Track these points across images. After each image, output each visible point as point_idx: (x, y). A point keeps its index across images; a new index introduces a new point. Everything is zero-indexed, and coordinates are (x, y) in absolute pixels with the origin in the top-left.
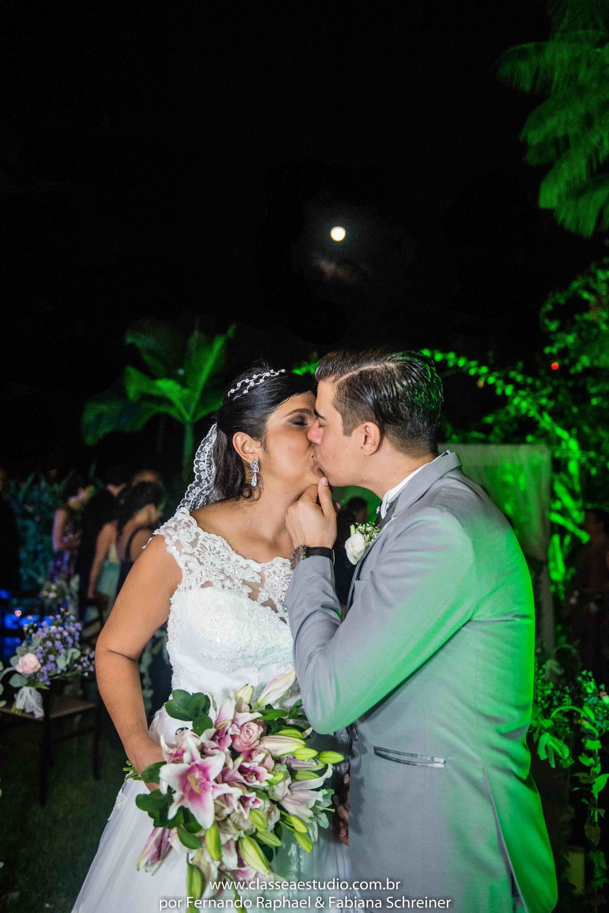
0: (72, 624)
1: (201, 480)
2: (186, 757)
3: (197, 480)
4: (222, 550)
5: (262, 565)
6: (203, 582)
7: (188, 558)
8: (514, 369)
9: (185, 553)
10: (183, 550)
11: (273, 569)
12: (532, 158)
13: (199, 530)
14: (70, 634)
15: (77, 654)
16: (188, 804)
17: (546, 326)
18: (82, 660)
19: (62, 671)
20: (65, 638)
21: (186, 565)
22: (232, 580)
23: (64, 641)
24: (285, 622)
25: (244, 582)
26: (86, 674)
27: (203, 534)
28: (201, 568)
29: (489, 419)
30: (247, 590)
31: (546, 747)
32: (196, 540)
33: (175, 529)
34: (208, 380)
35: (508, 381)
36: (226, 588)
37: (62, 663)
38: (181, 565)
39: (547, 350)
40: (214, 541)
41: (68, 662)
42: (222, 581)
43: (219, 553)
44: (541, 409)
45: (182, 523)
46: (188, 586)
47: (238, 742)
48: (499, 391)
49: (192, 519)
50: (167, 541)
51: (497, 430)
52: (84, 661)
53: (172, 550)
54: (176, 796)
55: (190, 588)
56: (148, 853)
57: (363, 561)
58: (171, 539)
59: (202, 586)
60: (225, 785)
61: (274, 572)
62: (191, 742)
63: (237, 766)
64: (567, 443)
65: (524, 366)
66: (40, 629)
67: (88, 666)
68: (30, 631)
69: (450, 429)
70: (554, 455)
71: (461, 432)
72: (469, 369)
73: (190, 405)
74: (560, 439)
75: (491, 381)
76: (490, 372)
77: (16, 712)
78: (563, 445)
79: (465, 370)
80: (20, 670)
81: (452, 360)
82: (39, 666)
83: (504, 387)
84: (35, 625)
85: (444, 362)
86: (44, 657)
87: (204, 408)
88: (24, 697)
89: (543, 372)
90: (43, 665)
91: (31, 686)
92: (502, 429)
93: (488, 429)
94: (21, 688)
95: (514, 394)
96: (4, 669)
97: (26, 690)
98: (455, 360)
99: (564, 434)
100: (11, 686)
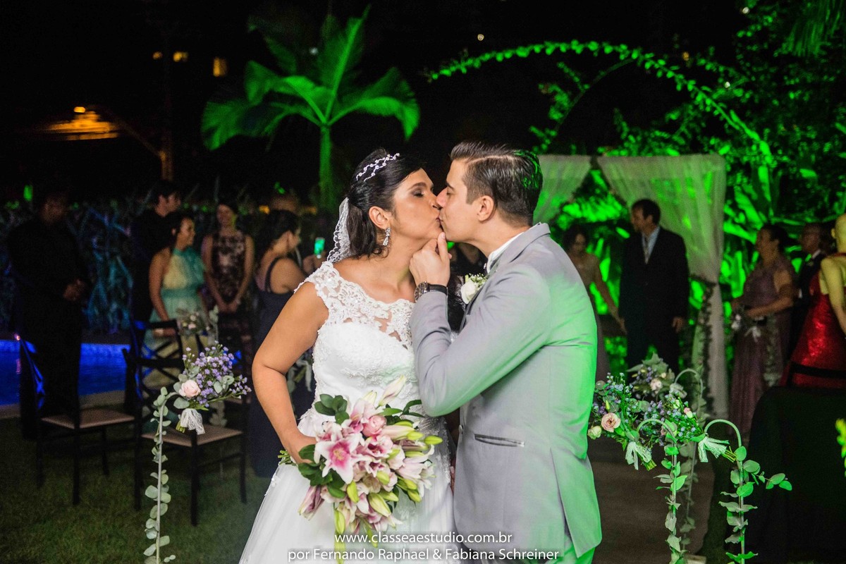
0: (225, 354)
1: (339, 247)
2: (333, 437)
3: (336, 247)
4: (359, 294)
5: (389, 305)
6: (345, 319)
7: (333, 300)
8: (705, 55)
9: (331, 297)
10: (329, 294)
11: (397, 308)
13: (341, 279)
14: (225, 363)
15: (232, 380)
16: (335, 468)
18: (236, 385)
19: (219, 395)
20: (221, 366)
21: (332, 306)
22: (367, 317)
23: (219, 368)
24: (406, 348)
25: (377, 319)
26: (240, 397)
27: (344, 282)
28: (344, 308)
29: (674, 116)
30: (378, 324)
31: (633, 453)
32: (339, 286)
33: (323, 278)
34: (345, 74)
36: (363, 323)
37: (219, 388)
38: (328, 305)
39: (741, 34)
40: (352, 287)
41: (224, 387)
42: (359, 317)
43: (357, 296)
44: (728, 108)
45: (328, 273)
46: (333, 322)
47: (367, 429)
48: (680, 88)
49: (335, 270)
50: (317, 287)
51: (683, 129)
52: (238, 386)
53: (320, 294)
54: (327, 463)
55: (335, 323)
56: (306, 503)
57: (473, 301)
58: (320, 286)
59: (345, 322)
60: (360, 455)
61: (398, 310)
62: (336, 429)
63: (367, 445)
64: (758, 146)
65: (716, 52)
66: (198, 359)
67: (241, 390)
68: (189, 361)
69: (626, 129)
70: (741, 160)
71: (640, 132)
72: (645, 61)
73: (326, 104)
74: (750, 142)
75: (670, 75)
76: (668, 66)
77: (181, 430)
78: (754, 147)
79: (639, 64)
80: (182, 394)
81: (624, 53)
82: (199, 391)
83: (685, 82)
84: (193, 355)
85: (615, 54)
86: (202, 383)
87: (342, 108)
88: (187, 417)
89: (740, 57)
90: (202, 389)
91: (193, 408)
92: (688, 127)
93: (672, 127)
94: (184, 409)
95: (696, 89)
96: (168, 393)
97: (188, 412)
98: (628, 52)
99: (755, 136)
100: (174, 407)
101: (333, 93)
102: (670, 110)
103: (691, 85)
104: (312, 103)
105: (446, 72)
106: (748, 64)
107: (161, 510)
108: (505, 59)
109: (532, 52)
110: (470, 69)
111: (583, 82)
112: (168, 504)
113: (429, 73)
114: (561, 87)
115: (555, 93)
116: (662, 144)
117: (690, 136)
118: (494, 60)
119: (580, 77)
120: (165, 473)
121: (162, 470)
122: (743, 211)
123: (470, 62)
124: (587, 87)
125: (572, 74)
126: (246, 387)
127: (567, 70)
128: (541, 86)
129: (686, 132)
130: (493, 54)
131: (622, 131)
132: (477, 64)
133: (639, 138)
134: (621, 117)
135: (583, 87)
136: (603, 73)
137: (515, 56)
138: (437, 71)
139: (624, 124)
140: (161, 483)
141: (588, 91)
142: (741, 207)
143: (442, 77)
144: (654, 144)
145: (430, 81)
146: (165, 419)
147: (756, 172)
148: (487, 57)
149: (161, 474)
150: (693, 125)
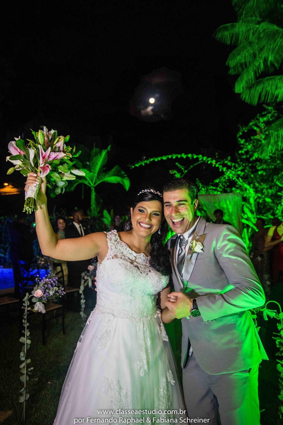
4: (124, 246)
5: (137, 254)
6: (115, 254)
8: (227, 160)
10: (111, 242)
11: (140, 257)
12: (232, 72)
14: (54, 282)
15: (57, 289)
17: (239, 141)
18: (59, 291)
19: (52, 296)
20: (52, 283)
21: (111, 247)
22: (125, 257)
23: (52, 285)
25: (129, 259)
26: (61, 297)
28: (116, 250)
29: (217, 181)
32: (117, 240)
34: (100, 169)
35: (224, 165)
36: (122, 259)
37: (51, 293)
38: (109, 246)
39: (240, 152)
41: (54, 292)
42: (121, 256)
44: (238, 176)
48: (220, 170)
51: (220, 185)
52: (60, 292)
53: (108, 239)
58: (109, 236)
61: (140, 258)
64: (249, 190)
65: (231, 159)
66: (42, 280)
67: (61, 293)
68: (38, 281)
69: (201, 186)
70: (243, 195)
71: (205, 187)
72: (208, 161)
73: (93, 179)
74: (246, 189)
75: (217, 166)
76: (216, 162)
77: (35, 312)
78: (248, 191)
79: (206, 162)
80: (35, 296)
81: (201, 158)
82: (43, 294)
83: (223, 168)
84: (40, 278)
85: (197, 159)
86: (44, 290)
87: (99, 181)
88: (38, 306)
89: (239, 160)
90: (44, 294)
91: (40, 302)
92: (222, 185)
93: (217, 185)
94: (36, 302)
95: (227, 171)
96: (29, 295)
97: (38, 303)
98: (202, 158)
99: (248, 187)
100: (32, 302)
101: (96, 175)
102: (216, 179)
103: (225, 169)
104: (88, 179)
105: (137, 165)
106: (241, 163)
107: (27, 347)
108: (158, 160)
109: (168, 158)
110: (146, 164)
111: (185, 169)
112: (30, 344)
113: (131, 165)
114: (177, 171)
115: (175, 174)
116: (213, 191)
117: (223, 188)
118: (154, 161)
119: (184, 168)
120: (28, 331)
121: (27, 329)
122: (247, 214)
123: (146, 161)
124: (186, 171)
125: (181, 167)
126: (63, 292)
127: (179, 165)
128: (170, 171)
129: (222, 186)
130: (154, 158)
131: (199, 186)
132: (148, 162)
133: (205, 189)
134: (199, 181)
135: (185, 171)
136: (192, 166)
137: (162, 159)
138: (134, 165)
139: (200, 184)
140: (27, 335)
141: (187, 173)
142: (246, 212)
143: (136, 167)
144: (211, 191)
145: (131, 168)
146: (28, 307)
147: (249, 199)
148: (152, 160)
149: (27, 331)
150: (224, 184)
